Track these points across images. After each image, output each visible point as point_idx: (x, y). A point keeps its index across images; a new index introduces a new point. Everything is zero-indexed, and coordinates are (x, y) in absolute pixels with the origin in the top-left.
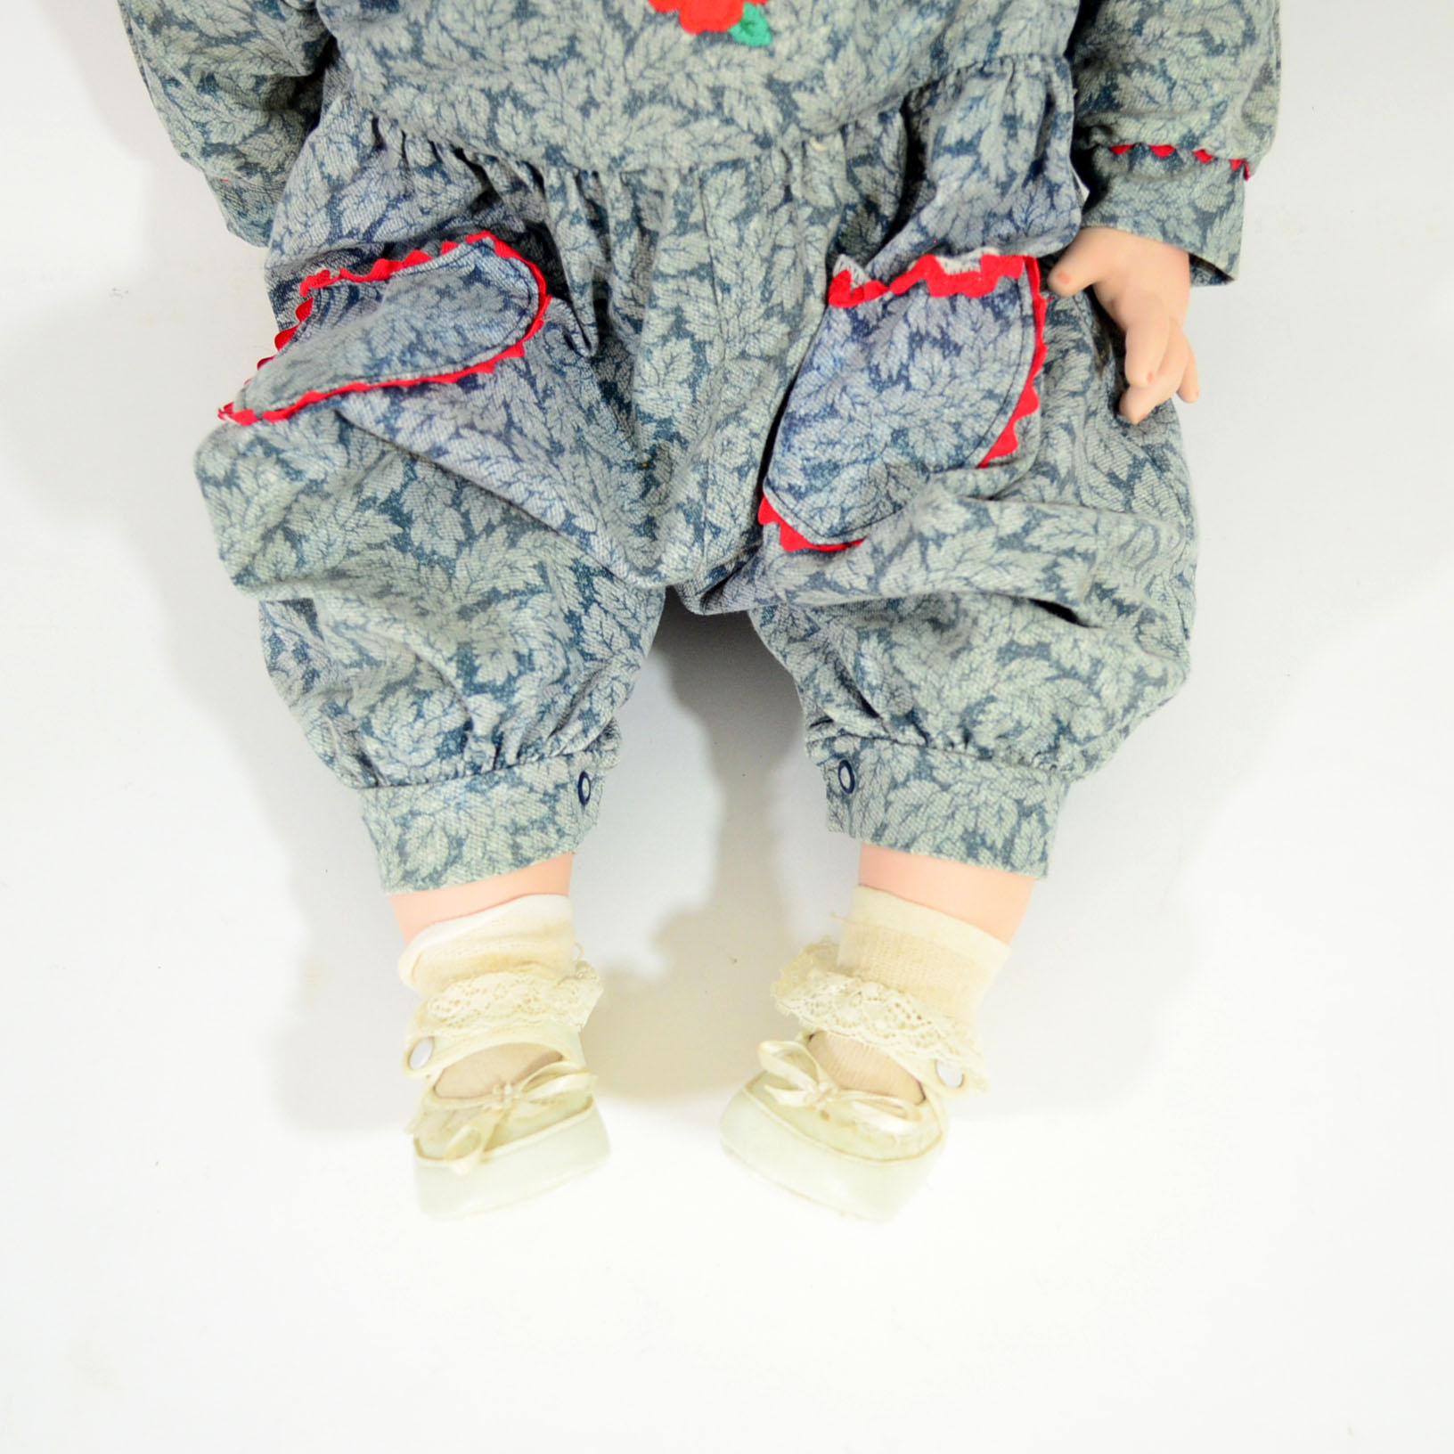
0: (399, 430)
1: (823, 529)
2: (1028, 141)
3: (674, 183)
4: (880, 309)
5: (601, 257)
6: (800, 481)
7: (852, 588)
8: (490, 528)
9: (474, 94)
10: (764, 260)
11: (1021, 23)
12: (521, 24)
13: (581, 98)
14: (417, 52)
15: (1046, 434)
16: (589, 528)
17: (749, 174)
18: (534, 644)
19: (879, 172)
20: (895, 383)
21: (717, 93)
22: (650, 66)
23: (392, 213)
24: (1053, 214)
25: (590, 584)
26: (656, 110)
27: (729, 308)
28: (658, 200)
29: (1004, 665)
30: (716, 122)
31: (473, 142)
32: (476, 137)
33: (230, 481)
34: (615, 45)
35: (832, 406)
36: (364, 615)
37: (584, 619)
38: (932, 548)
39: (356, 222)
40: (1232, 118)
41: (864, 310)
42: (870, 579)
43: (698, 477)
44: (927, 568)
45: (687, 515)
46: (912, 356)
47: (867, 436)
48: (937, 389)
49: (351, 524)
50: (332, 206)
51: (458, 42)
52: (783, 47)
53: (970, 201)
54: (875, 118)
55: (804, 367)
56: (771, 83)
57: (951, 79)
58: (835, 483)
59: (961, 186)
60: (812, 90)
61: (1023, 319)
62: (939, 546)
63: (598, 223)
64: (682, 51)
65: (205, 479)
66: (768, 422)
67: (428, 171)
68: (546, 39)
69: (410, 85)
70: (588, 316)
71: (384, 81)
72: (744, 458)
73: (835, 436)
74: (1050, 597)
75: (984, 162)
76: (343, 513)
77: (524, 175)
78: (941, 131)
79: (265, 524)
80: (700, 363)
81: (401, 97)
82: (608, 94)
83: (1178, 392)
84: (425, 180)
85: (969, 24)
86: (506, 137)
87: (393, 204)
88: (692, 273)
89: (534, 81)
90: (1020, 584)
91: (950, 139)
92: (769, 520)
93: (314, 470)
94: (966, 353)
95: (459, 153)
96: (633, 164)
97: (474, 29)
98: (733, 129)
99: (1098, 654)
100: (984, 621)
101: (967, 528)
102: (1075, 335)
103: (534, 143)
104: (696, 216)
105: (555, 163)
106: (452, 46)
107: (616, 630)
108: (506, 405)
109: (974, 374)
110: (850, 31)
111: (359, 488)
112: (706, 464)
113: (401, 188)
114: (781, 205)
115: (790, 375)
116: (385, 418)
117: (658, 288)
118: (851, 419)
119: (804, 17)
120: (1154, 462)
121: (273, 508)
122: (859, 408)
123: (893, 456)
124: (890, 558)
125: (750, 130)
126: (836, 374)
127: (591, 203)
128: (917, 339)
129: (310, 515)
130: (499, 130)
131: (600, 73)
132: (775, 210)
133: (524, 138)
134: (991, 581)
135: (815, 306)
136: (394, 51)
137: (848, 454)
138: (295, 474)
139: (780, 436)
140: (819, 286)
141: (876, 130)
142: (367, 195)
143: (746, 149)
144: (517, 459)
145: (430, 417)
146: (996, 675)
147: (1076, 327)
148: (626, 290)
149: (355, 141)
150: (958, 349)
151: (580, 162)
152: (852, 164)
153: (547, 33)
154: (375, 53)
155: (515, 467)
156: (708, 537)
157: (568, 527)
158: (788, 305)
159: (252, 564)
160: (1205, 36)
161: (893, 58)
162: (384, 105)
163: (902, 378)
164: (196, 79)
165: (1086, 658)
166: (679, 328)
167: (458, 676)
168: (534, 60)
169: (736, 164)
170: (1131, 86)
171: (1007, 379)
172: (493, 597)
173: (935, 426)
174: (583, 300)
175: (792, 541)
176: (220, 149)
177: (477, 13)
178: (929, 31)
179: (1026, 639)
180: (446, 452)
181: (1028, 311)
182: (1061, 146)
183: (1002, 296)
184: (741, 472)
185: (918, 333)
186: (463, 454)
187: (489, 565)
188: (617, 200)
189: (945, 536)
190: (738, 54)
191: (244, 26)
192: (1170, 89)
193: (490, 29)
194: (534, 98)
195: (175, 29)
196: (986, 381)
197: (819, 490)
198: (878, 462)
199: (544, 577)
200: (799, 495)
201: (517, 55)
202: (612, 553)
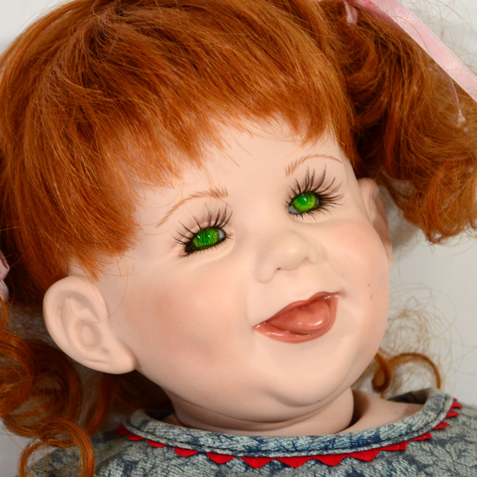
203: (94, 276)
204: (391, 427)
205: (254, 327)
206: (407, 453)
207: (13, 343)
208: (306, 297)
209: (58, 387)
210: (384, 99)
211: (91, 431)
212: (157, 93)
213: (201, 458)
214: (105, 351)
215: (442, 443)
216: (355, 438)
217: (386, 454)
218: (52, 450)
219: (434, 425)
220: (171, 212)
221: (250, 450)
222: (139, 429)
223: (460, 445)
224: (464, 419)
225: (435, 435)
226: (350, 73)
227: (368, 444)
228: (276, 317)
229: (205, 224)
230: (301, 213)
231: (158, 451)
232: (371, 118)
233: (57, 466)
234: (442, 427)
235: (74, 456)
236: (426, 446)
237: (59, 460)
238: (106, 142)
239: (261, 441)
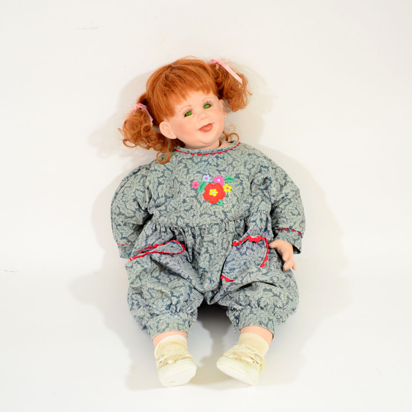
0: (161, 259)
1: (233, 278)
2: (264, 223)
3: (207, 226)
4: (241, 246)
5: (194, 242)
6: (228, 271)
7: (238, 283)
8: (174, 279)
9: (174, 217)
10: (222, 239)
11: (262, 206)
12: (184, 203)
13: (193, 215)
14: (166, 210)
15: (270, 266)
16: (192, 279)
17: (219, 226)
18: (183, 293)
19: (240, 229)
20: (244, 254)
21: (215, 212)
22: (204, 209)
23: (157, 241)
24: (269, 236)
25: (191, 290)
26: (205, 216)
27: (216, 248)
28: (204, 230)
29: (264, 292)
30: (214, 217)
31: (173, 225)
32: (174, 224)
33: (132, 267)
34: (199, 206)
35: (234, 259)
36: (154, 286)
37: (190, 295)
38: (251, 274)
39: (150, 243)
40: (297, 225)
41: (238, 247)
42: (241, 281)
43: (210, 273)
44: (251, 277)
45: (209, 279)
46: (247, 250)
47: (240, 263)
48: (251, 255)
49: (150, 279)
50: (146, 240)
51: (173, 207)
52: (225, 206)
53: (255, 230)
54: (239, 220)
55: (228, 255)
56: (223, 211)
57: (251, 214)
58: (234, 271)
59: (254, 227)
60: (230, 213)
61: (265, 247)
62: (252, 274)
63: (194, 237)
64: (209, 206)
65: (127, 267)
66: (223, 264)
67: (164, 232)
68: (187, 206)
69: (164, 216)
70: (191, 254)
71: (159, 216)
72: (219, 269)
73: (234, 264)
74: (271, 282)
75: (257, 224)
76: (149, 277)
77: (181, 230)
78: (250, 220)
79: (137, 274)
80: (210, 258)
81: (162, 218)
82: (197, 214)
83: (292, 267)
84: (164, 234)
85: (254, 207)
86: (179, 223)
87: (157, 240)
88: (210, 242)
89: (185, 214)
90: (266, 279)
91: (252, 220)
92: (223, 278)
93: (146, 266)
94: (255, 251)
95: (170, 229)
96: (200, 224)
97: (176, 205)
98: (217, 218)
99: (280, 291)
100: (261, 286)
101: (257, 271)
102: (274, 255)
103: (184, 223)
104: (211, 232)
105: (187, 227)
106: (172, 208)
107: (196, 297)
108: (178, 261)
109: (257, 254)
110: (235, 204)
111: (152, 273)
112: (212, 271)
113: (159, 237)
114: (224, 232)
115: (226, 257)
116: (159, 257)
117: (204, 243)
118: (237, 261)
119: (228, 202)
120: (289, 276)
121: (138, 272)
122: (238, 259)
123: (244, 267)
124: (244, 277)
125: (220, 218)
126: (234, 255)
127: (192, 233)
128: (247, 248)
129: (143, 276)
130: (178, 222)
131: (196, 210)
132: (223, 232)
133: (182, 223)
134: (261, 279)
135: (230, 246)
136: (162, 210)
137: (236, 267)
138: (143, 267)
139: (225, 265)
140: (231, 243)
141: (240, 222)
142: (152, 239)
143: (219, 222)
144: (180, 266)
145: (166, 258)
146: (263, 293)
147: (274, 254)
148: (198, 247)
149: (152, 229)
150: (254, 251)
151: (192, 226)
152: (236, 228)
153: (188, 205)
154: (159, 211)
155: (180, 267)
156: (212, 283)
157: (188, 278)
158: (226, 248)
159: (133, 282)
160: (292, 213)
161: (242, 209)
162: (158, 220)
163: (245, 253)
164: (123, 223)
165: (278, 292)
166: (207, 252)
167: (170, 294)
168: (185, 210)
169: (217, 224)
170: (280, 220)
171: (263, 255)
172: (175, 287)
173: (251, 262)
174: (190, 250)
175: (227, 280)
176: (124, 238)
177: (177, 202)
178: (248, 206)
179: (268, 288)
180: (169, 263)
181: (266, 246)
182: (270, 225)
183: (261, 244)
184: (218, 271)
185: (247, 247)
186: (171, 264)
187: (174, 284)
188: (198, 231)
189: (253, 272)
190: (218, 207)
191: (133, 215)
192: (287, 220)
193: (179, 204)
194: (184, 217)
195: (121, 215)
196: (259, 255)
197: (231, 273)
198: (241, 268)
199: (184, 284)
200: (228, 273)
201: (182, 209)
202: (196, 283)
203: (168, 121)
204: (225, 147)
205: (198, 130)
206: (228, 152)
207: (154, 134)
208: (207, 124)
209: (163, 142)
210: (223, 84)
211: (170, 150)
212: (178, 88)
213: (189, 154)
214: (171, 135)
215: (235, 150)
216: (218, 150)
217: (224, 153)
218: (163, 153)
219: (233, 147)
220: (182, 109)
221: (198, 152)
222: (178, 149)
223: (238, 151)
224: (240, 146)
225: (233, 149)
226: (216, 79)
227: (220, 151)
228: (201, 128)
229: (188, 111)
230: (206, 108)
231: (182, 153)
232: (221, 88)
233: (163, 156)
234: (235, 147)
235: (166, 154)
236: (231, 151)
237: (164, 155)
238: (169, 97)
239: (200, 151)
